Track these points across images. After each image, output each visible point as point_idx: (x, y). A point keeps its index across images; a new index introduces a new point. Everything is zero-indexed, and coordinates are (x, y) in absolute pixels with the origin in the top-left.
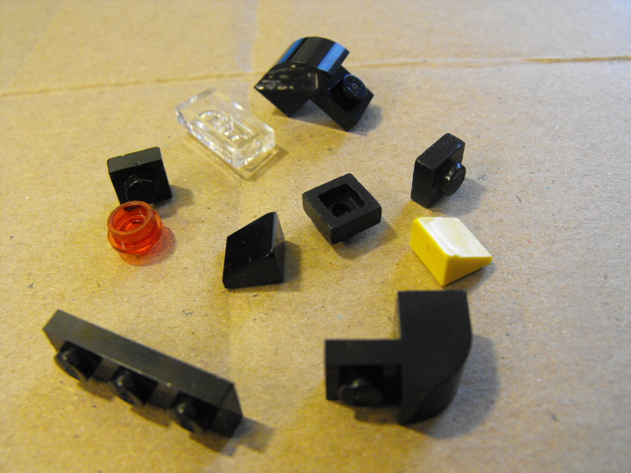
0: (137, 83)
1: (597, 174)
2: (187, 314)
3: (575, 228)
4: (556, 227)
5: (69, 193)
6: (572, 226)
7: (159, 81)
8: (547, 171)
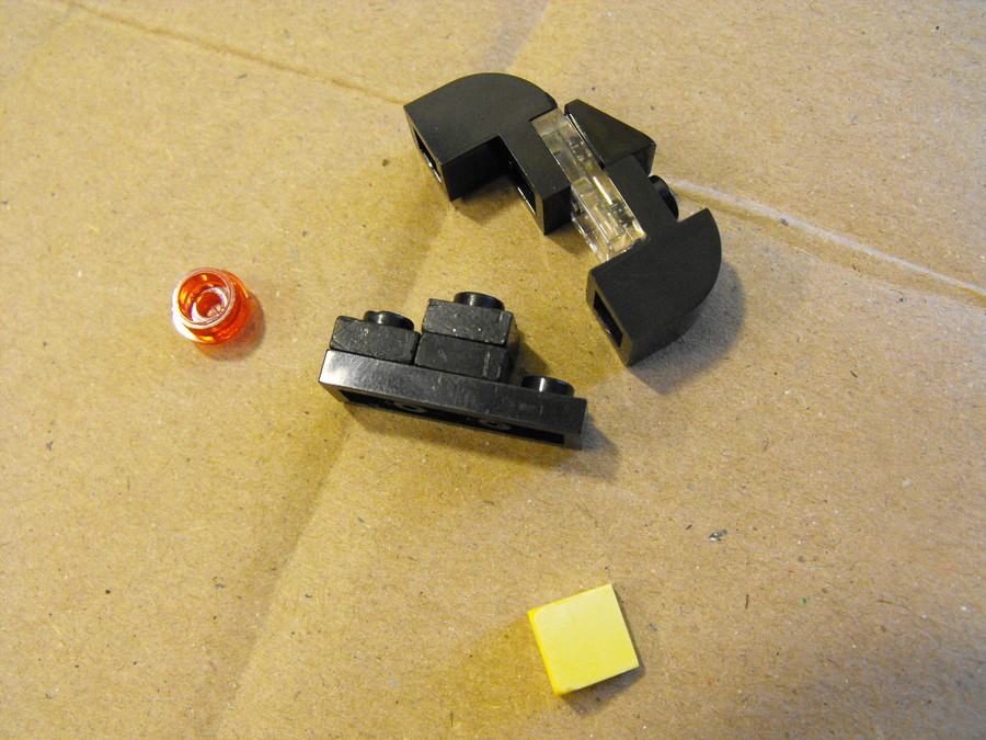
0: (303, 72)
1: (903, 606)
2: (217, 586)
3: (794, 691)
4: (768, 676)
5: (136, 289)
6: (794, 685)
7: (337, 82)
8: (829, 566)
